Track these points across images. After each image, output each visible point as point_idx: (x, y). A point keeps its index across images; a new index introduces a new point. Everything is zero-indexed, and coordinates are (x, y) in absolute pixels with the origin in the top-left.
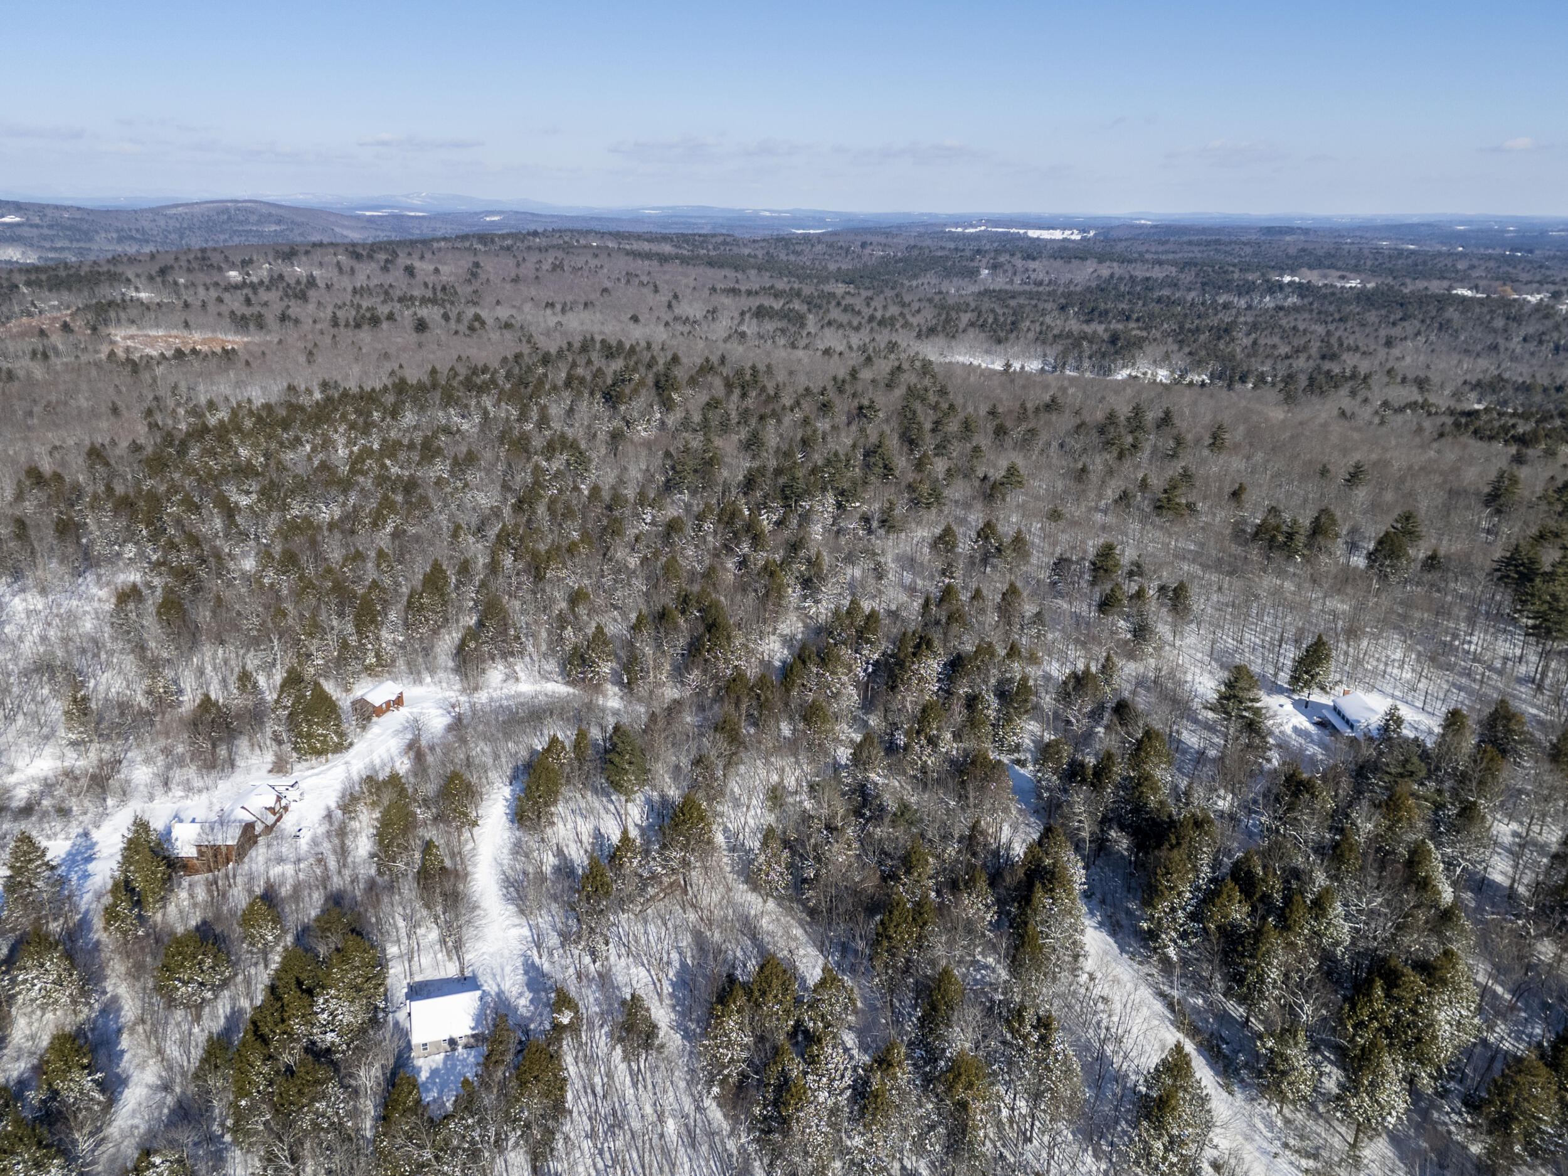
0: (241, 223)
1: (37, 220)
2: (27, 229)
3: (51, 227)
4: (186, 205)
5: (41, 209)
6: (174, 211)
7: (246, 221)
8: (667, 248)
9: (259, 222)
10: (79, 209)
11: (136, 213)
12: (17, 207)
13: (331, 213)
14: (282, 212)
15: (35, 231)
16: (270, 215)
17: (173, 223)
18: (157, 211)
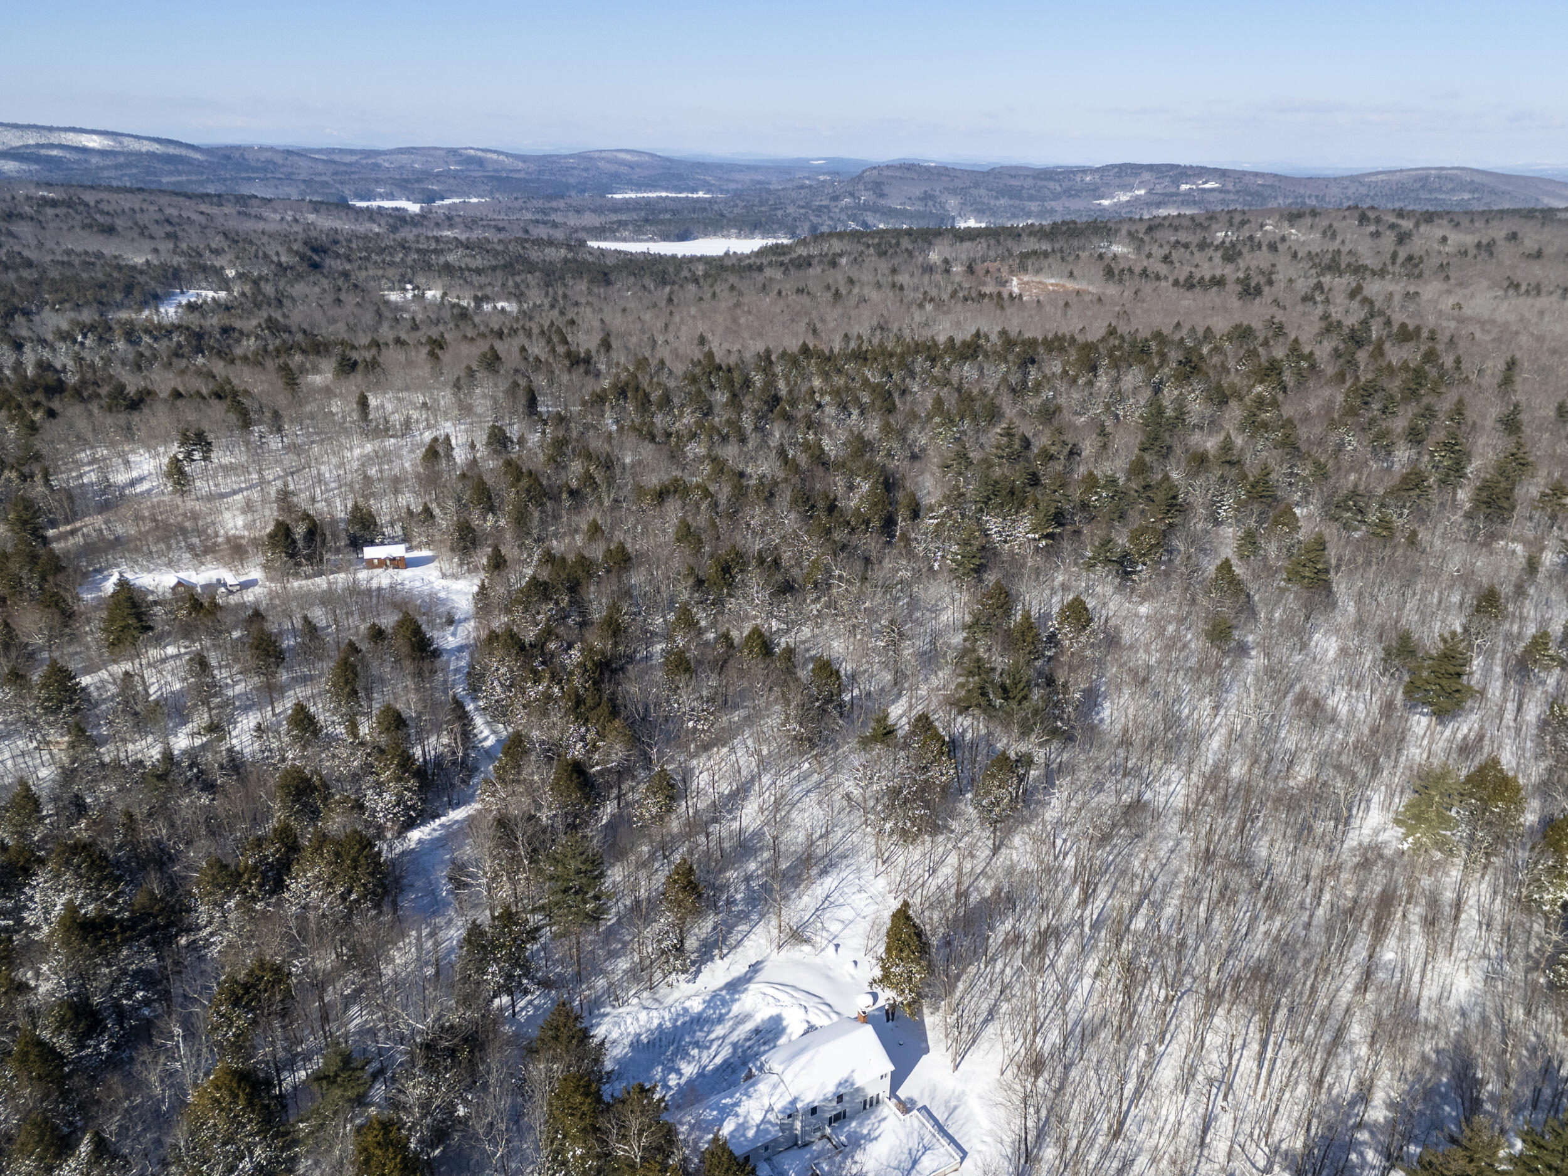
0: (1431, 191)
1: (1230, 186)
2: (1216, 194)
3: (1238, 192)
4: (1390, 172)
5: (1240, 176)
6: (1373, 179)
7: (1440, 190)
9: (1453, 190)
10: (1275, 176)
11: (1327, 181)
12: (1222, 174)
13: (1541, 180)
14: (1477, 179)
15: (1221, 196)
16: (1473, 182)
17: (1363, 190)
18: (1355, 179)
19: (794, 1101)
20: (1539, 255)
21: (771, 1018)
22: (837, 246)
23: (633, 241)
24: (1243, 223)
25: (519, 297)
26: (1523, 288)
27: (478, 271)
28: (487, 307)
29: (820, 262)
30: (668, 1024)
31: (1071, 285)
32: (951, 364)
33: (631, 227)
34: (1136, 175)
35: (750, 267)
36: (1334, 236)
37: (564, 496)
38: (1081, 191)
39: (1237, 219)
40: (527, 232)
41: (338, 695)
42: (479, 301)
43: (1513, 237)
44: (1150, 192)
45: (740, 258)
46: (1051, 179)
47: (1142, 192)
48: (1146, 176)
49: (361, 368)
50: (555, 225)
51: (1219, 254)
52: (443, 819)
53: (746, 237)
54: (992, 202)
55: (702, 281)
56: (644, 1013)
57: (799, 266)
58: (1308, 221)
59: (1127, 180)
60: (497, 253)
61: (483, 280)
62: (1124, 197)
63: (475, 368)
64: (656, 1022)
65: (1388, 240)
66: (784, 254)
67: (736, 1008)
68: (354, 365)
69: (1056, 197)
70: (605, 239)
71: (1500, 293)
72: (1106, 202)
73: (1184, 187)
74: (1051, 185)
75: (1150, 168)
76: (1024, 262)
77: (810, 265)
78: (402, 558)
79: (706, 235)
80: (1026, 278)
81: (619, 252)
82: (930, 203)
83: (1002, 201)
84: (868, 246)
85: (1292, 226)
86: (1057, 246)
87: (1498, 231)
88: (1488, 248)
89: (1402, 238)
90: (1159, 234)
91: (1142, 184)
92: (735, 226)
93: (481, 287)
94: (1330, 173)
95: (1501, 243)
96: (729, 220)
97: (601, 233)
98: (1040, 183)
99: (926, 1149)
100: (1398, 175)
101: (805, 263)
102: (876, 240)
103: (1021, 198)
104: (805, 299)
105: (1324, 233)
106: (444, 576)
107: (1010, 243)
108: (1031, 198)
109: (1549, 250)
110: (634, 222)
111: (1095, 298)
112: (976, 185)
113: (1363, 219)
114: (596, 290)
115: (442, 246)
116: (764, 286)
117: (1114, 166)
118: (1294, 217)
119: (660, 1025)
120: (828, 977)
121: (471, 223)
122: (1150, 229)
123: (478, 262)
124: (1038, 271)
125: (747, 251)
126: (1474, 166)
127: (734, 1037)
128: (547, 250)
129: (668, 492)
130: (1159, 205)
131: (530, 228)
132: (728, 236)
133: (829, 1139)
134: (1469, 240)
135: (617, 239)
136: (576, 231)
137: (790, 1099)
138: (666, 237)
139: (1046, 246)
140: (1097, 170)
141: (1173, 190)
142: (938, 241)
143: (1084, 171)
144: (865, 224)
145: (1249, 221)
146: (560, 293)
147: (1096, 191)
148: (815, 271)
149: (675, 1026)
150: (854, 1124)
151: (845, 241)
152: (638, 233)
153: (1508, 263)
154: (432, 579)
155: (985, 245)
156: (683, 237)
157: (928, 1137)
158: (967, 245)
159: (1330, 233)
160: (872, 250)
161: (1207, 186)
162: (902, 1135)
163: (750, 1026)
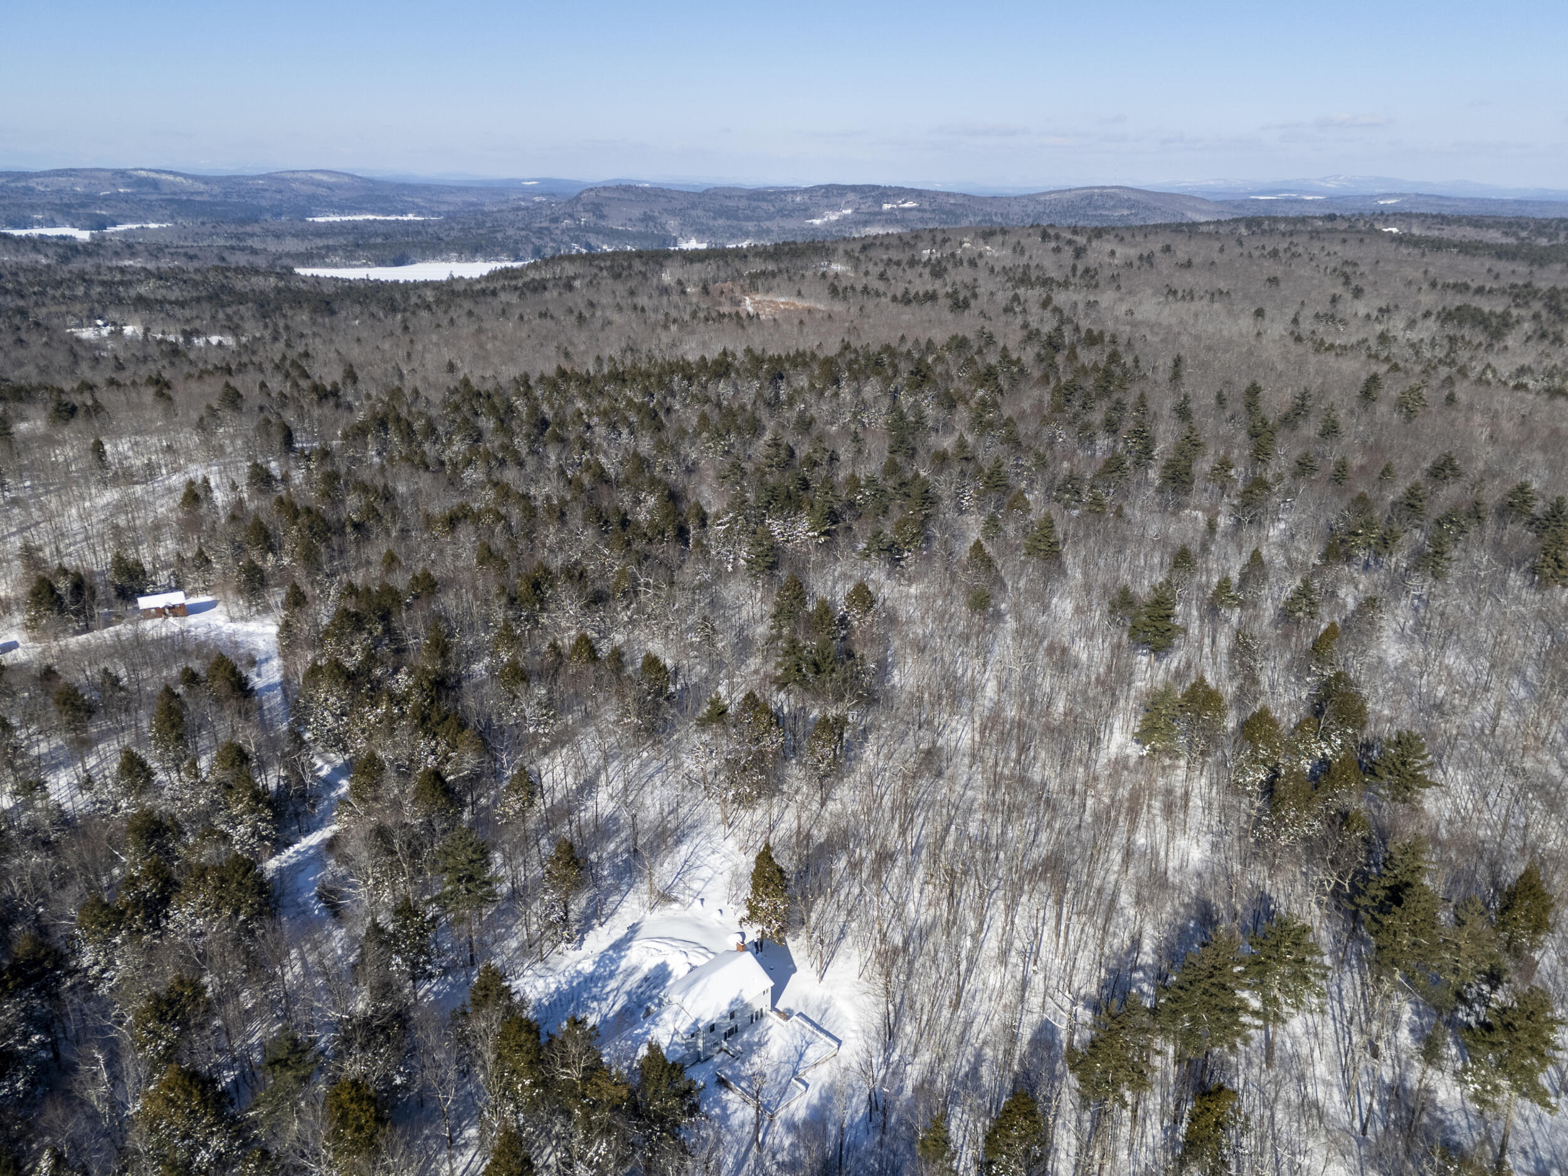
0: (1096, 208)
1: (926, 206)
2: (915, 213)
3: (933, 211)
4: (1060, 191)
5: (935, 195)
6: (1046, 197)
7: (1103, 207)
8: (1494, 236)
9: (1114, 207)
10: (964, 195)
11: (1009, 200)
12: (918, 194)
13: (1184, 196)
14: (1133, 196)
15: (920, 215)
16: (1129, 199)
17: (1040, 208)
18: (1032, 198)
19: (697, 1021)
20: (1189, 264)
21: (657, 966)
22: (570, 269)
23: (346, 266)
24: (945, 241)
25: (235, 329)
26: (1180, 294)
27: (182, 304)
28: (200, 342)
29: (555, 285)
30: (565, 987)
31: (801, 304)
32: (707, 381)
33: (341, 252)
34: (842, 195)
35: (483, 292)
36: (1022, 252)
37: (348, 530)
38: (793, 210)
39: (939, 238)
40: (223, 259)
41: (162, 740)
42: (188, 335)
43: (1167, 249)
44: (856, 211)
45: (471, 282)
46: (764, 200)
47: (849, 211)
48: (851, 196)
49: (81, 413)
50: (254, 252)
51: (927, 270)
52: (297, 846)
53: (467, 261)
54: (711, 223)
55: (434, 307)
56: (541, 981)
57: (535, 290)
58: (999, 238)
59: (833, 200)
60: (196, 284)
61: (187, 313)
62: (834, 217)
63: (216, 407)
64: (553, 987)
65: (1068, 252)
66: (516, 278)
67: (624, 964)
68: (72, 411)
69: (770, 217)
70: (314, 266)
71: (1162, 299)
72: (817, 222)
73: (886, 207)
74: (764, 205)
75: (854, 188)
76: (754, 282)
77: (545, 288)
78: (182, 606)
79: (424, 259)
80: (758, 298)
81: (336, 279)
82: (651, 224)
83: (721, 222)
84: (601, 269)
85: (986, 243)
86: (782, 266)
87: (1155, 244)
88: (1148, 259)
89: (1079, 252)
90: (872, 253)
91: (848, 204)
92: (453, 250)
93: (188, 321)
94: (1010, 192)
95: (1158, 254)
96: (447, 243)
97: (308, 258)
98: (754, 204)
99: (808, 1044)
100: (1068, 195)
101: (539, 287)
102: (608, 263)
103: (737, 218)
104: (548, 323)
105: (1014, 249)
106: (233, 620)
107: (738, 264)
108: (748, 218)
109: (1196, 260)
110: (344, 248)
111: (826, 316)
112: (694, 206)
113: (1045, 236)
114: (320, 320)
115: (127, 277)
116: (504, 312)
117: (821, 187)
118: (987, 235)
119: (558, 988)
120: (699, 926)
121: (156, 251)
122: (864, 248)
123: (175, 294)
124: (768, 290)
125: (476, 276)
126: (1129, 184)
127: (627, 987)
128: (254, 279)
129: (458, 519)
130: (866, 223)
131: (226, 254)
132: (448, 260)
133: (727, 1052)
134: (1133, 253)
135: (327, 266)
136: (280, 258)
137: (692, 1021)
138: (381, 263)
139: (771, 266)
140: (806, 191)
141: (877, 209)
142: (668, 262)
143: (794, 191)
144: (588, 246)
145: (949, 239)
146: (281, 324)
147: (806, 211)
148: (551, 295)
149: (571, 987)
150: (745, 1036)
151: (577, 264)
152: (350, 258)
153: (1165, 272)
154: (220, 623)
155: (714, 266)
156: (400, 261)
157: (808, 1035)
158: (697, 266)
159: (1019, 249)
160: (605, 273)
161: (906, 205)
162: (787, 1037)
163: (639, 976)
